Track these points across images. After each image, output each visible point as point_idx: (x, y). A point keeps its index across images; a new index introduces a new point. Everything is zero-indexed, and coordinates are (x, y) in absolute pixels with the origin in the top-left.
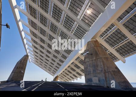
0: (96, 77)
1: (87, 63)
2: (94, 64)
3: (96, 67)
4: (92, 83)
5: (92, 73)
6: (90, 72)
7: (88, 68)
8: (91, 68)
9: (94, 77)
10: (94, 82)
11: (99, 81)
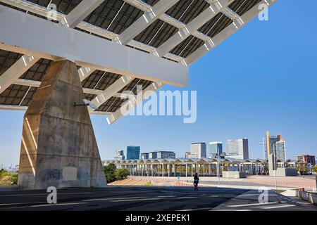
0: (74, 166)
1: (55, 122)
2: (74, 132)
3: (78, 143)
4: (60, 181)
5: (63, 154)
6: (60, 151)
7: (54, 139)
8: (63, 142)
9: (69, 165)
10: (66, 179)
11: (78, 176)
